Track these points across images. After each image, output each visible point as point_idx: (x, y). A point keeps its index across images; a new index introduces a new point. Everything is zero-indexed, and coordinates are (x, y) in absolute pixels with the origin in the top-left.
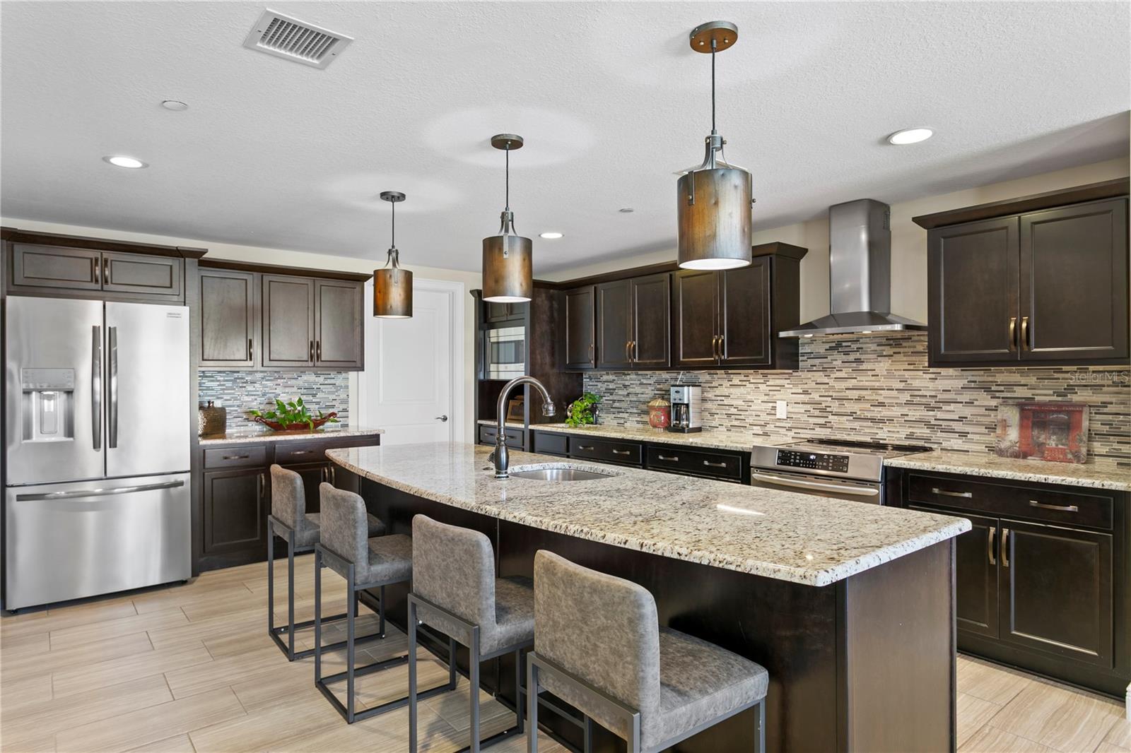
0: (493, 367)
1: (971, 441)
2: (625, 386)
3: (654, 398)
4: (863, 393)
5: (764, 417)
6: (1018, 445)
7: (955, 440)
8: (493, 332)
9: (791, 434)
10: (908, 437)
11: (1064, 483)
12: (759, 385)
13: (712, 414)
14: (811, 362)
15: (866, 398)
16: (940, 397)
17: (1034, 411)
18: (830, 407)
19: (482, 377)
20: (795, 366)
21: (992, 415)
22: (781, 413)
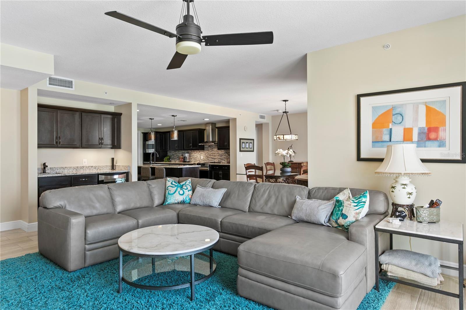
0: (147, 150)
1: (225, 161)
2: (176, 154)
3: (181, 156)
4: (213, 154)
5: (200, 159)
7: (223, 161)
8: (147, 142)
9: (203, 162)
10: (219, 161)
12: (199, 153)
13: (191, 159)
14: (206, 149)
16: (222, 154)
19: (144, 152)
22: (202, 158)
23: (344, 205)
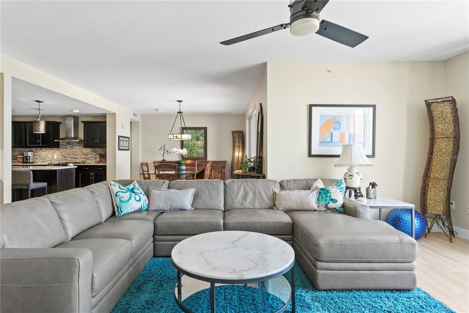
3: (19, 155)
4: (73, 153)
5: (51, 159)
6: (99, 161)
7: (90, 161)
9: (58, 162)
10: (82, 161)
12: (50, 151)
14: (62, 146)
16: (87, 153)
17: (101, 156)
18: (67, 156)
20: (59, 147)
21: (95, 156)
22: (55, 158)
23: (332, 192)
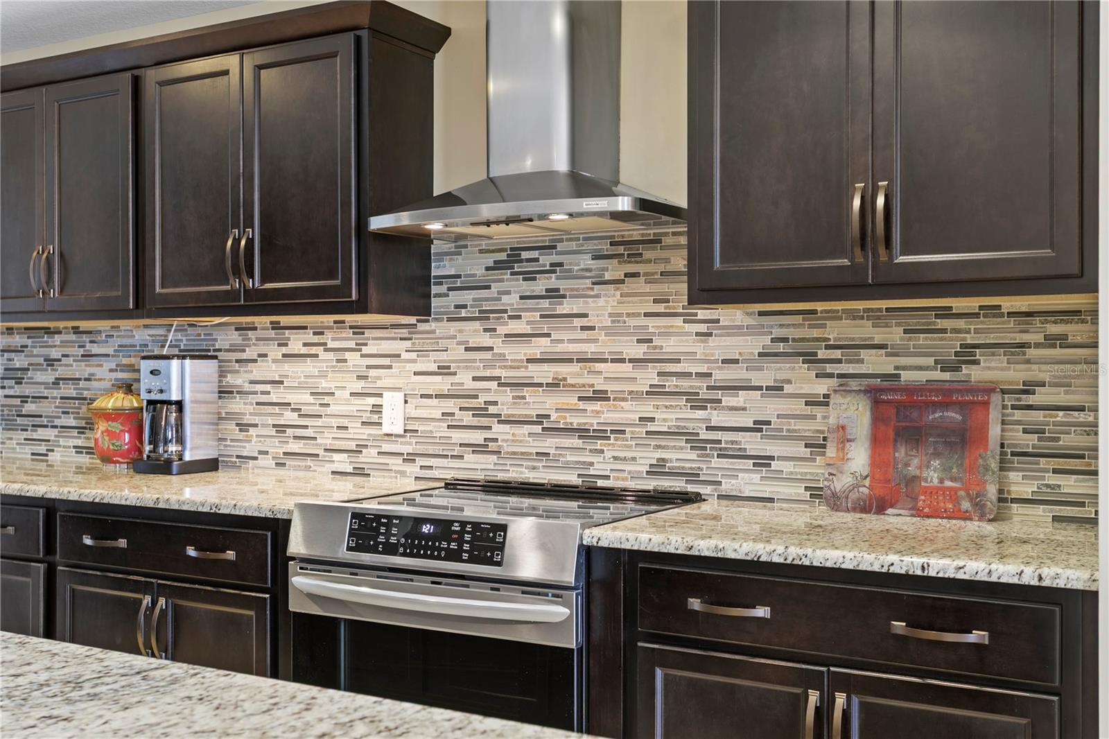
1: (778, 477)
2: (51, 362)
3: (109, 392)
4: (563, 369)
5: (358, 432)
6: (867, 482)
7: (746, 475)
9: (413, 469)
10: (657, 469)
11: (960, 576)
12: (347, 355)
13: (243, 427)
14: (457, 297)
15: (569, 381)
16: (722, 375)
17: (899, 405)
18: (495, 403)
20: (424, 311)
21: (819, 416)
22: (393, 421)
